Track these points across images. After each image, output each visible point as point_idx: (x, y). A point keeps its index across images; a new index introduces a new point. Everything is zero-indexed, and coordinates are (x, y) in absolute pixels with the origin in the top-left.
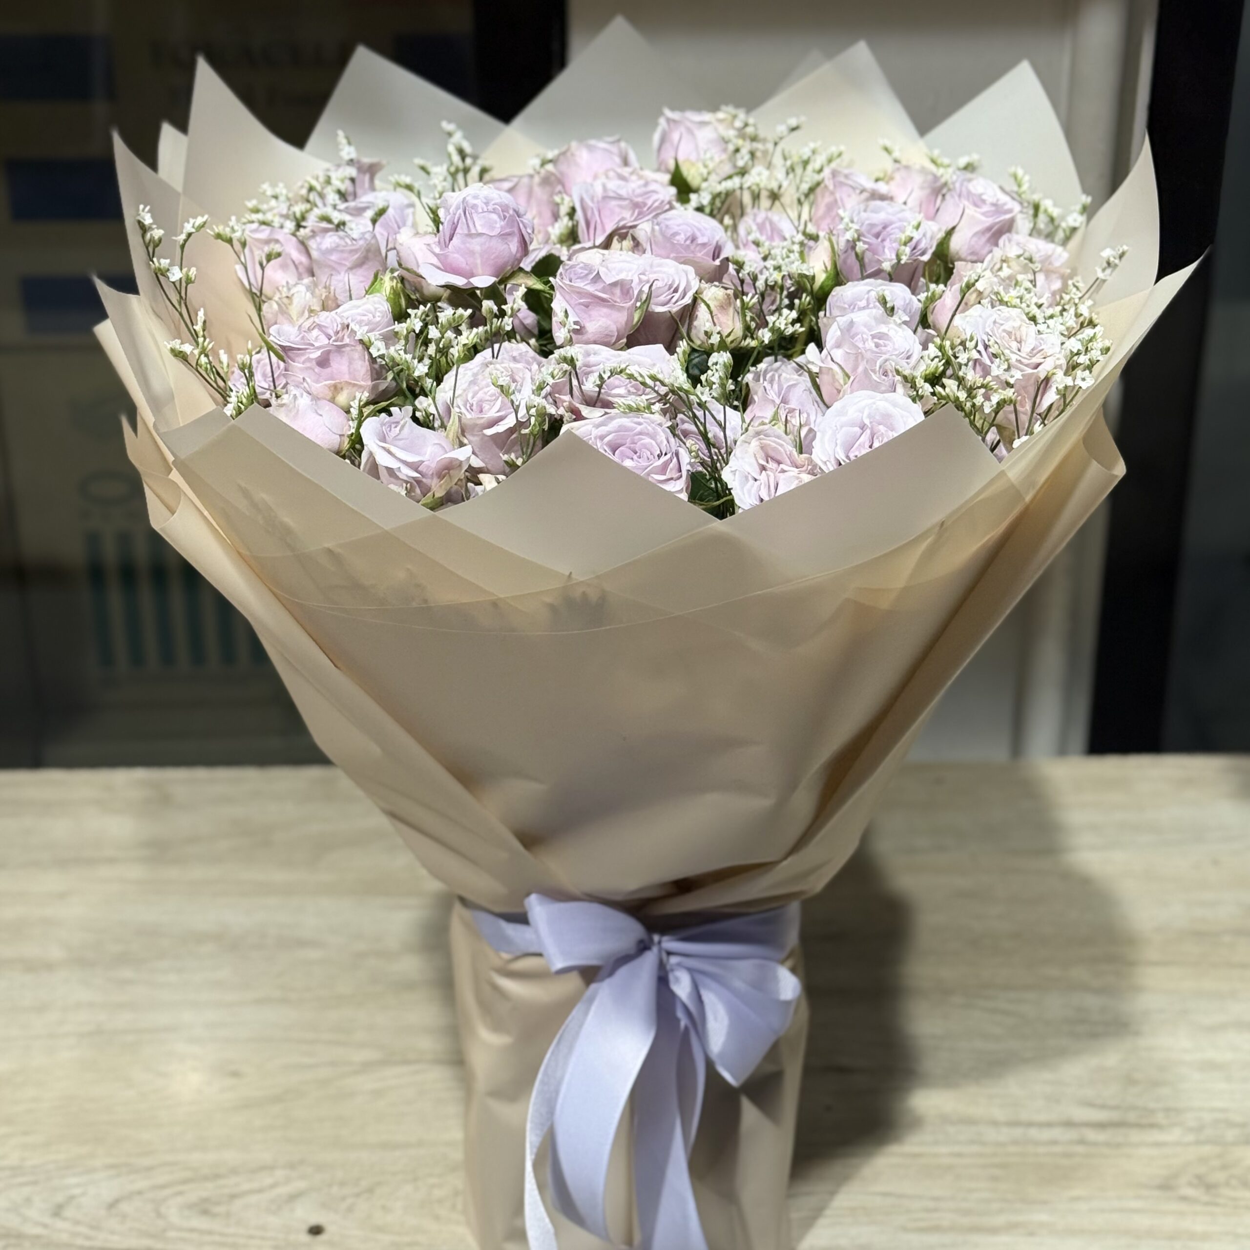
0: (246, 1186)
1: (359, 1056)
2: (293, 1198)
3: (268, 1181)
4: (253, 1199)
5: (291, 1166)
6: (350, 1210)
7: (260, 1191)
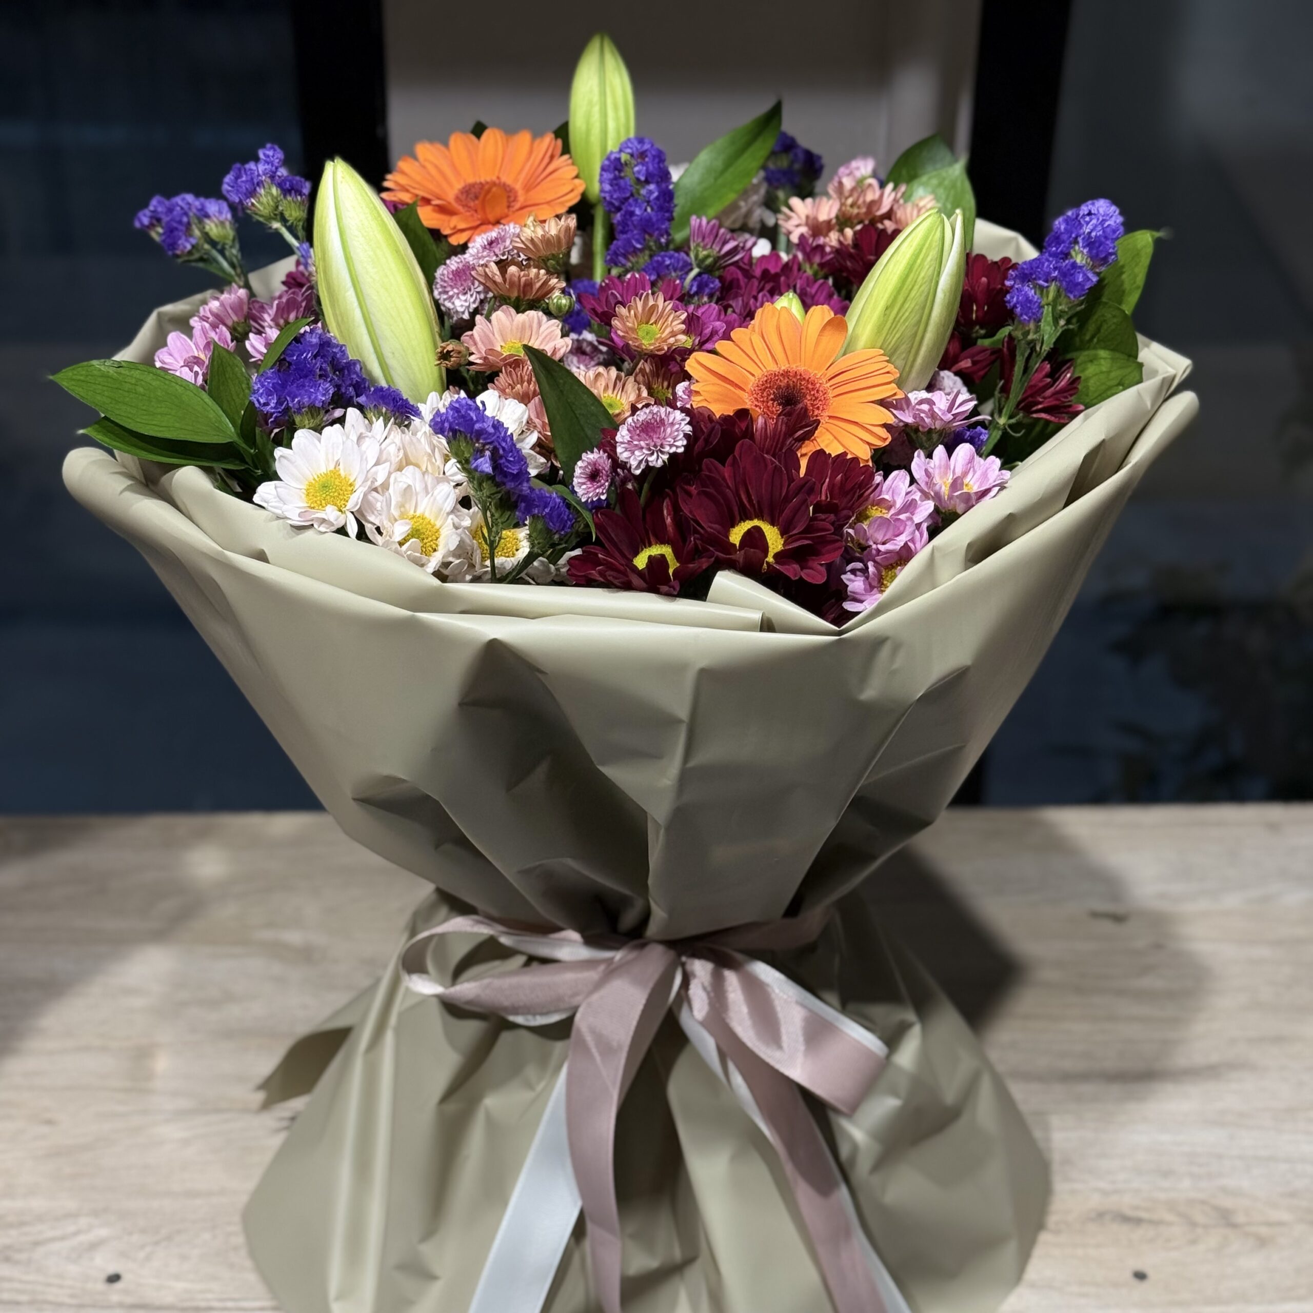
0: (50, 1234)
1: (170, 1105)
2: (94, 1246)
3: (71, 1228)
4: (55, 1246)
5: (95, 1213)
6: (148, 1258)
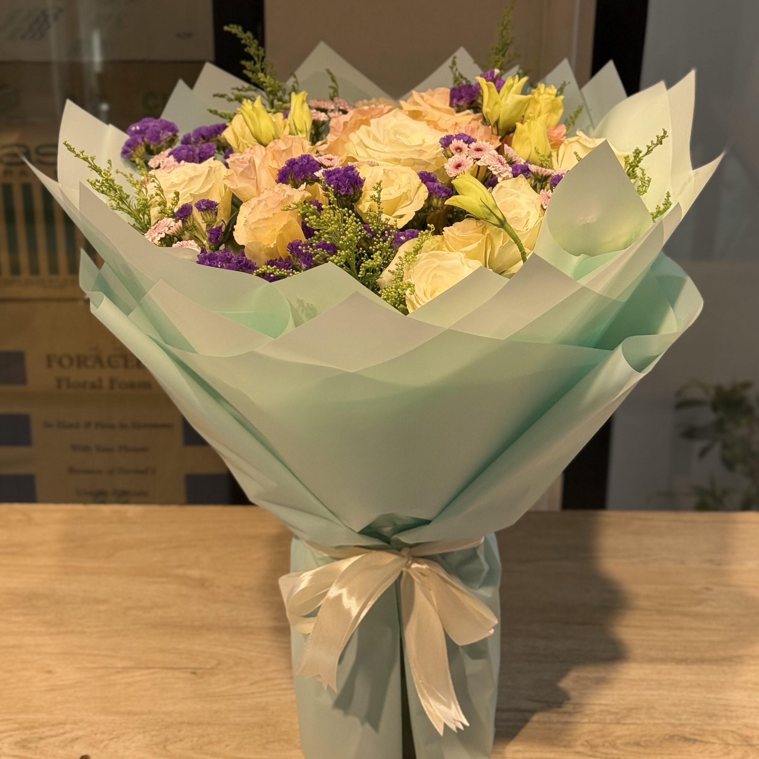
0: (48, 733)
1: (120, 664)
4: (52, 740)
6: (105, 747)
7: (56, 736)
